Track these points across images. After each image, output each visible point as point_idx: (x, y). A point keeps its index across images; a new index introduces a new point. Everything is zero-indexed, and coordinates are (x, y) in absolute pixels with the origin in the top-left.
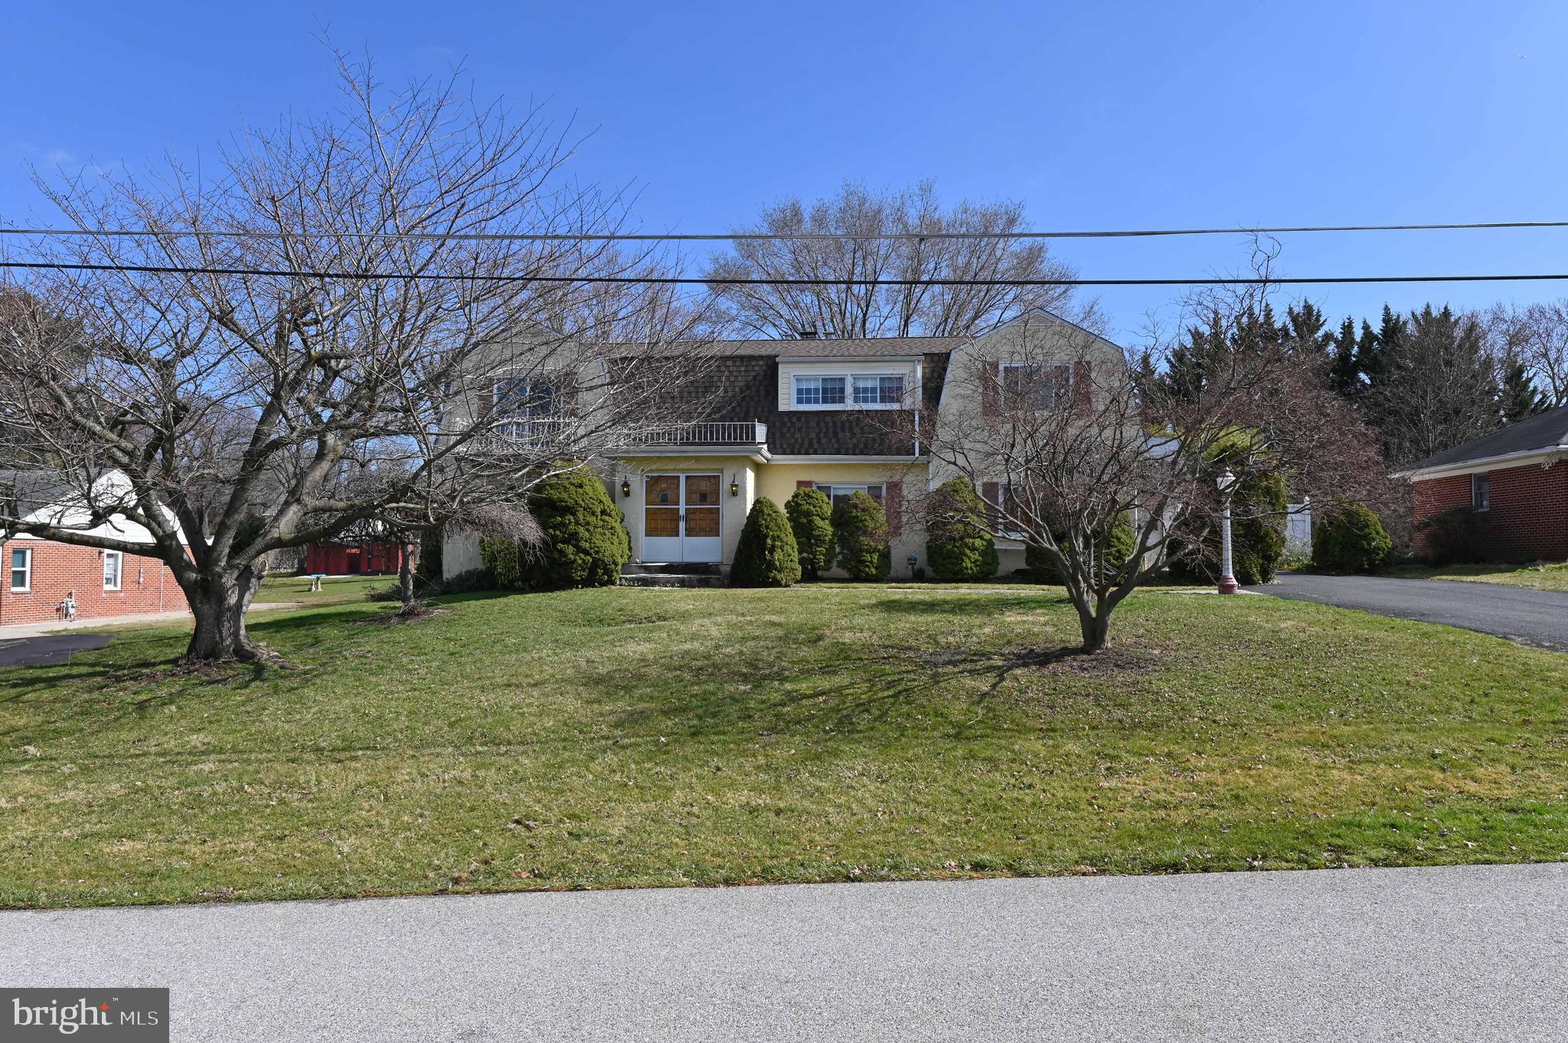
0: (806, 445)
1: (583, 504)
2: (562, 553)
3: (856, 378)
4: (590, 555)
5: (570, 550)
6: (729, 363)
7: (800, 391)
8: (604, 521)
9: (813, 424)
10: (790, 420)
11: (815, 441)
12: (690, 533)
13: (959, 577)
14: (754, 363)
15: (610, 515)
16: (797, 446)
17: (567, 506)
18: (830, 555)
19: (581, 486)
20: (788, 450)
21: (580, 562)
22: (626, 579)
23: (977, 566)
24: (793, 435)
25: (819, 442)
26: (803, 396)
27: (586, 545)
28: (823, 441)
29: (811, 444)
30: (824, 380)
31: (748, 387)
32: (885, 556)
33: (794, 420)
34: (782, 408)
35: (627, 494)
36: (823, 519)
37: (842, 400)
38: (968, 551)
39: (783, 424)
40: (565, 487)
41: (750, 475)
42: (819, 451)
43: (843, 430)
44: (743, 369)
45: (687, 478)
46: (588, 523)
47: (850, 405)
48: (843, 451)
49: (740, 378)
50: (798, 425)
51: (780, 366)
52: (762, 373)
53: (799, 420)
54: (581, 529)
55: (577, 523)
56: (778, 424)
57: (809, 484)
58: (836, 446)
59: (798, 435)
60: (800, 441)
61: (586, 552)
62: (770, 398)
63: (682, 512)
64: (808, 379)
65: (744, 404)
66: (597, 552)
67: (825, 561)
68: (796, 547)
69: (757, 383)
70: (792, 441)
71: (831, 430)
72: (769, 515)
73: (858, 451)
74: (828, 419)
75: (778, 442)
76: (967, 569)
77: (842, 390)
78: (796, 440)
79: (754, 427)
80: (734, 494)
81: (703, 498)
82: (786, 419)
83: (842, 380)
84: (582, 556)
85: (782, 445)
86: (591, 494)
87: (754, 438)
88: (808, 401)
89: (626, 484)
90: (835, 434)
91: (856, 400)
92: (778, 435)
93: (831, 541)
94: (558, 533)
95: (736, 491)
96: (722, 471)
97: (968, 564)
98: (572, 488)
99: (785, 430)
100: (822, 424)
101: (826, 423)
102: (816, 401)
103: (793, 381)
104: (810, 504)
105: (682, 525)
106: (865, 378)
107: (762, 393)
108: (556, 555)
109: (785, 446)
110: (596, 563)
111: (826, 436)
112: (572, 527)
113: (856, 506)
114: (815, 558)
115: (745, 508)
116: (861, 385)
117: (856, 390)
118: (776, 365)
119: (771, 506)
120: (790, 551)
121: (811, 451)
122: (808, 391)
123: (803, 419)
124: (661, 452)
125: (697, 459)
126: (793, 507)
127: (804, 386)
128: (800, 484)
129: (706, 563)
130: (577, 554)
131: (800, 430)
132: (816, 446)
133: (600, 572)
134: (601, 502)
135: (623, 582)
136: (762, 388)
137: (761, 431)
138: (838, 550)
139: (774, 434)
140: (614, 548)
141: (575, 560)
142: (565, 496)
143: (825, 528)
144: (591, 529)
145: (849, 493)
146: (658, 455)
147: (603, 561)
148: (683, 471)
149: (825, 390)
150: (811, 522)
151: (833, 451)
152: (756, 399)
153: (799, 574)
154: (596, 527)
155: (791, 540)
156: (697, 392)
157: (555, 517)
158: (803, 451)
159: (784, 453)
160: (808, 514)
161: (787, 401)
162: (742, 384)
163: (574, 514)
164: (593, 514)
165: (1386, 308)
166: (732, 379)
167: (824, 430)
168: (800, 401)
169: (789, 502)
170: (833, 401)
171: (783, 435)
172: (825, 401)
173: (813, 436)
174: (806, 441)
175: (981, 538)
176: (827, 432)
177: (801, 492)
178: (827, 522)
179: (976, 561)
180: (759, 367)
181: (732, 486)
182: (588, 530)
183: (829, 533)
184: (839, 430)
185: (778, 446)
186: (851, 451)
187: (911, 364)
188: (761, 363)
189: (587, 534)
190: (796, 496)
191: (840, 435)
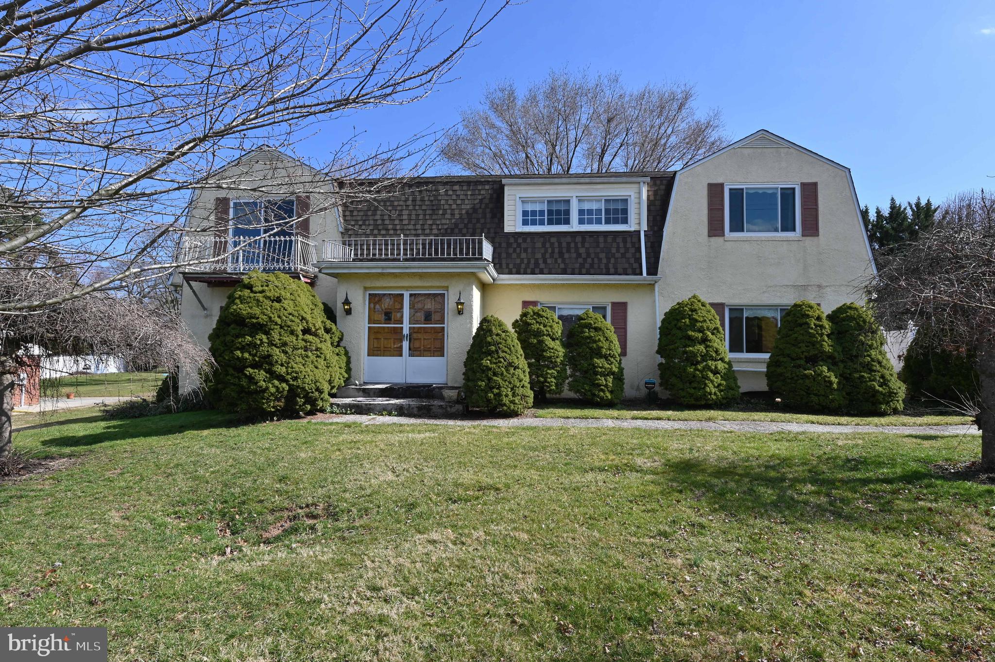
0: (532, 266)
1: (279, 321)
2: (251, 379)
3: (581, 200)
4: (287, 381)
5: (261, 376)
6: (456, 187)
7: (525, 213)
8: (305, 341)
9: (539, 245)
10: (516, 241)
11: (541, 261)
12: (414, 352)
13: (703, 403)
14: (480, 187)
15: (315, 335)
16: (523, 266)
17: (259, 324)
18: (561, 377)
19: (278, 300)
20: (514, 270)
21: (273, 390)
22: (338, 405)
23: (721, 391)
24: (519, 255)
25: (545, 262)
26: (528, 217)
27: (281, 370)
28: (549, 261)
29: (537, 264)
30: (549, 202)
31: (475, 210)
32: (619, 378)
33: (520, 240)
34: (507, 229)
35: (348, 312)
36: (553, 339)
37: (567, 222)
38: (711, 375)
39: (509, 245)
40: (258, 301)
41: (476, 294)
42: (545, 271)
43: (568, 251)
44: (469, 193)
45: (411, 295)
46: (285, 344)
47: (575, 226)
48: (569, 271)
49: (466, 202)
50: (524, 245)
51: (506, 188)
52: (488, 197)
53: (525, 240)
54: (276, 351)
55: (271, 344)
56: (504, 245)
57: (534, 303)
58: (562, 266)
59: (523, 255)
60: (526, 261)
61: (281, 379)
62: (496, 220)
63: (406, 331)
64: (533, 201)
65: (470, 226)
66: (295, 379)
67: (557, 385)
68: (528, 370)
69: (483, 206)
70: (518, 261)
71: (557, 250)
72: (498, 335)
73: (584, 271)
74: (553, 240)
75: (504, 262)
76: (710, 394)
77: (567, 212)
78: (522, 260)
79: (480, 243)
80: (460, 312)
81: (428, 318)
82: (512, 240)
83: (568, 202)
84: (276, 382)
85: (508, 265)
86: (290, 310)
87: (481, 253)
88: (534, 223)
89: (347, 302)
90: (561, 254)
91: (581, 222)
92: (504, 255)
93: (562, 363)
94: (246, 355)
95: (461, 310)
96: (447, 288)
97: (711, 388)
98: (268, 302)
99: (511, 250)
100: (548, 245)
101: (552, 244)
102: (542, 223)
103: (519, 204)
104: (540, 323)
105: (406, 345)
106: (590, 199)
107: (488, 215)
108: (244, 382)
109: (511, 266)
110: (293, 392)
111: (552, 256)
112: (265, 349)
113: (589, 326)
114: (546, 381)
115: (471, 327)
116: (586, 206)
117: (581, 212)
118: (501, 188)
119: (500, 325)
120: (522, 376)
121: (537, 270)
122: (534, 213)
123: (529, 240)
124: (383, 268)
125: (421, 276)
126: (523, 327)
127: (529, 208)
128: (525, 304)
129: (430, 386)
130: (270, 381)
131: (526, 250)
132: (542, 266)
133: (301, 401)
134: (303, 318)
135: (335, 409)
136: (488, 210)
137: (488, 250)
138: (569, 372)
139: (500, 254)
140: (319, 374)
141: (267, 388)
142: (257, 311)
143: (557, 349)
144: (290, 351)
145: (580, 313)
146: (379, 271)
147: (303, 389)
148: (407, 288)
149: (550, 212)
150: (541, 342)
151: (559, 271)
152: (482, 221)
153: (531, 400)
154: (295, 348)
155: (523, 363)
156: (425, 215)
157: (243, 336)
158: (529, 271)
159: (510, 273)
160: (538, 334)
161: (513, 223)
162: (468, 207)
163: (267, 333)
164: (292, 332)
165: (893, 200)
166: (459, 202)
167: (550, 250)
168: (525, 223)
169: (517, 321)
170: (558, 222)
171: (509, 255)
172: (550, 222)
173: (539, 256)
174: (532, 261)
175: (722, 360)
176: (553, 252)
177: (530, 311)
178: (558, 342)
179: (720, 385)
180: (486, 191)
181: (458, 304)
182: (285, 352)
183: (561, 354)
184: (564, 250)
185: (504, 266)
186: (577, 271)
187: (636, 186)
188: (487, 187)
189: (283, 358)
190: (524, 315)
191: (566, 256)
